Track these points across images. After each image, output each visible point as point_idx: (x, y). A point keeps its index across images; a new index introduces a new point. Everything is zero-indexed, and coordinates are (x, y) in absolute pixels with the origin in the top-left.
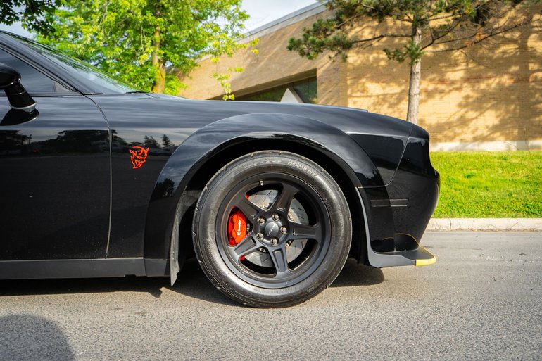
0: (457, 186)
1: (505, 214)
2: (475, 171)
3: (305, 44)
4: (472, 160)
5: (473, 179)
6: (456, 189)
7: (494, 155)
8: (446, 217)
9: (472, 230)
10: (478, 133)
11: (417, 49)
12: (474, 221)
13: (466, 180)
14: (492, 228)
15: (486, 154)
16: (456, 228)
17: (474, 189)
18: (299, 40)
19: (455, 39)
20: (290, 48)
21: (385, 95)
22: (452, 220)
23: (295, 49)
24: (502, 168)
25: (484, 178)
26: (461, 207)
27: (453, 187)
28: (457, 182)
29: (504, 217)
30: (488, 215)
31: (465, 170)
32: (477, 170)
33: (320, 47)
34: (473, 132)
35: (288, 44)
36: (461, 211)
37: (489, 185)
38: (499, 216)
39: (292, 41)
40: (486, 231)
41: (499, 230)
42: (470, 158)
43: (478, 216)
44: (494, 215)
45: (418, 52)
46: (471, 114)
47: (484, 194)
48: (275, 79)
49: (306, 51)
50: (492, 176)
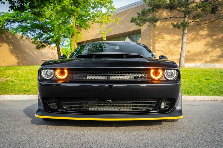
0: (203, 83)
1: (221, 95)
2: (210, 77)
3: (138, 20)
4: (208, 72)
5: (209, 81)
6: (202, 85)
7: (218, 70)
8: (198, 95)
9: (208, 100)
10: (213, 58)
11: (186, 24)
12: (209, 97)
13: (206, 81)
14: (216, 100)
15: (214, 70)
16: (202, 99)
17: (209, 85)
18: (136, 18)
19: (202, 20)
20: (132, 21)
21: (172, 40)
22: (201, 96)
23: (134, 22)
24: (221, 76)
25: (213, 81)
26: (204, 92)
27: (201, 84)
28: (202, 82)
29: (221, 96)
30: (214, 95)
31: (205, 77)
32: (211, 77)
33: (144, 21)
34: (211, 57)
35: (131, 20)
36: (204, 93)
37: (215, 83)
38: (219, 96)
39: (133, 18)
40: (213, 101)
41: (219, 101)
42: (208, 71)
43: (211, 95)
44: (217, 95)
45: (186, 25)
46: (210, 49)
47: (213, 87)
48: (122, 32)
49: (138, 22)
50: (216, 79)
